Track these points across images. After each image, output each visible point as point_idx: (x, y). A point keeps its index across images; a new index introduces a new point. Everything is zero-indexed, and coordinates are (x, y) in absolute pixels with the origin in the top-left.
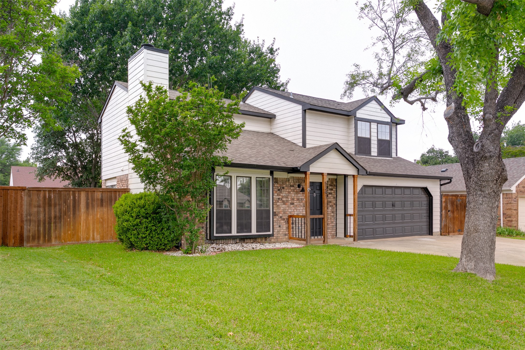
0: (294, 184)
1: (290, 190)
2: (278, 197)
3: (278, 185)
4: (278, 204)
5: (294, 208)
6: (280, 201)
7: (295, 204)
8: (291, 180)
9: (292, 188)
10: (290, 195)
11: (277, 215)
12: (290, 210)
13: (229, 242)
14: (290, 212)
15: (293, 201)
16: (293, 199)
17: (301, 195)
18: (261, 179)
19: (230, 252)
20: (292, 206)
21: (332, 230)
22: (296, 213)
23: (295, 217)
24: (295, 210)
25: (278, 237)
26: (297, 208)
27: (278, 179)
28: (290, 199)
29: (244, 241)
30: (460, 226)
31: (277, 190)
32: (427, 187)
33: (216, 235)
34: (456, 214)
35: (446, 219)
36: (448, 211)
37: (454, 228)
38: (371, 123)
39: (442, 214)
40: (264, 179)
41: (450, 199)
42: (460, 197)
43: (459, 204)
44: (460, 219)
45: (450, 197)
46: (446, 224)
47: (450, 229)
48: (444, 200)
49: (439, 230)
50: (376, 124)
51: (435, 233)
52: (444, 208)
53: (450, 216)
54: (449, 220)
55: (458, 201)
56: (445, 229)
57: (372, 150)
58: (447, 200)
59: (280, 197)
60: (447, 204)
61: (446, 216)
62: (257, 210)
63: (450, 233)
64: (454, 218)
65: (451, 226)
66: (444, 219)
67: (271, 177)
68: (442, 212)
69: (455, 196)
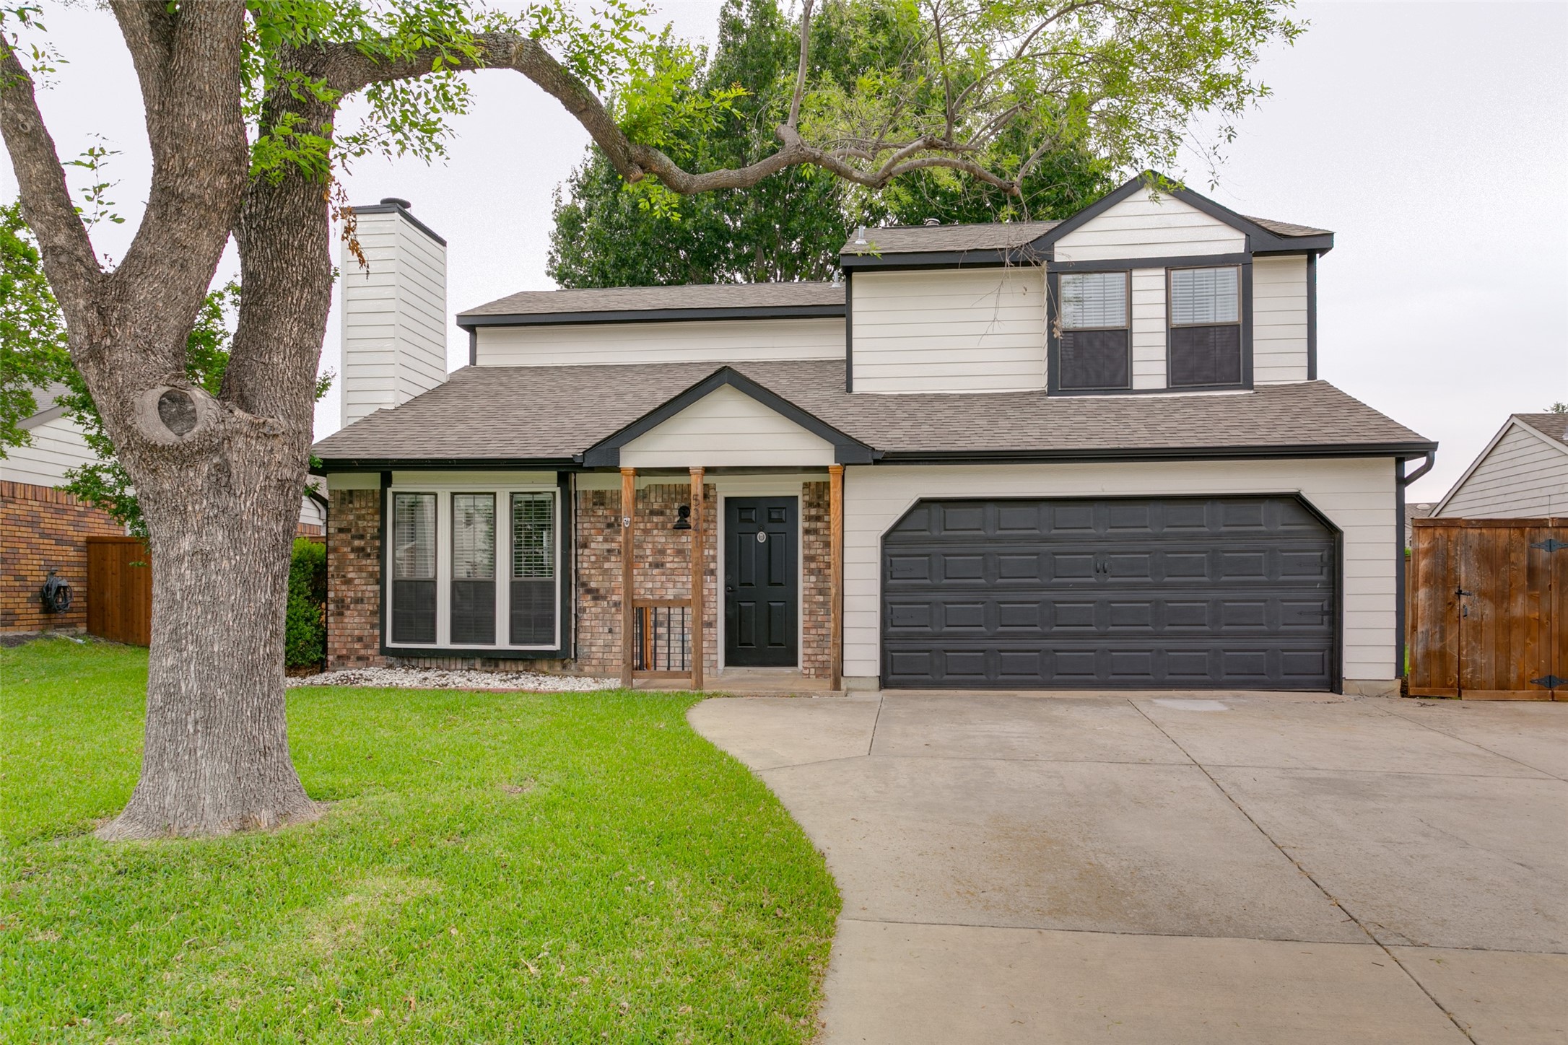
0: (666, 507)
1: (649, 526)
2: (607, 546)
3: (607, 513)
4: (606, 565)
5: (664, 578)
6: (613, 559)
7: (668, 565)
8: (653, 495)
9: (655, 519)
10: (649, 539)
11: (604, 598)
12: (650, 585)
13: (453, 667)
14: (651, 590)
15: (659, 558)
16: (662, 552)
17: (690, 539)
18: (529, 498)
19: (377, 690)
20: (655, 571)
21: (818, 651)
22: (671, 592)
23: (669, 604)
24: (670, 585)
25: (608, 663)
26: (677, 579)
27: (608, 495)
28: (648, 552)
29: (497, 666)
30: (1555, 660)
31: (602, 526)
32: (1303, 493)
33: (390, 644)
34: (1519, 607)
35: (1441, 627)
36: (1453, 592)
37: (1508, 671)
38: (1135, 273)
39: (1413, 605)
40: (538, 498)
41: (1470, 538)
42: (1561, 531)
43: (1549, 561)
44: (1555, 630)
45: (1470, 531)
46: (1444, 647)
47: (1473, 672)
48: (1424, 545)
49: (1390, 672)
50: (1162, 272)
51: (1359, 683)
52: (1427, 581)
53: (1472, 614)
54: (1463, 633)
55: (1539, 547)
56: (1435, 670)
57: (1137, 368)
58: (1451, 546)
59: (614, 546)
60: (1452, 563)
61: (1446, 613)
62: (512, 584)
63: (1471, 689)
64: (1507, 626)
65: (1477, 657)
66: (1428, 626)
67: (558, 491)
68: (1413, 597)
69: (1513, 525)
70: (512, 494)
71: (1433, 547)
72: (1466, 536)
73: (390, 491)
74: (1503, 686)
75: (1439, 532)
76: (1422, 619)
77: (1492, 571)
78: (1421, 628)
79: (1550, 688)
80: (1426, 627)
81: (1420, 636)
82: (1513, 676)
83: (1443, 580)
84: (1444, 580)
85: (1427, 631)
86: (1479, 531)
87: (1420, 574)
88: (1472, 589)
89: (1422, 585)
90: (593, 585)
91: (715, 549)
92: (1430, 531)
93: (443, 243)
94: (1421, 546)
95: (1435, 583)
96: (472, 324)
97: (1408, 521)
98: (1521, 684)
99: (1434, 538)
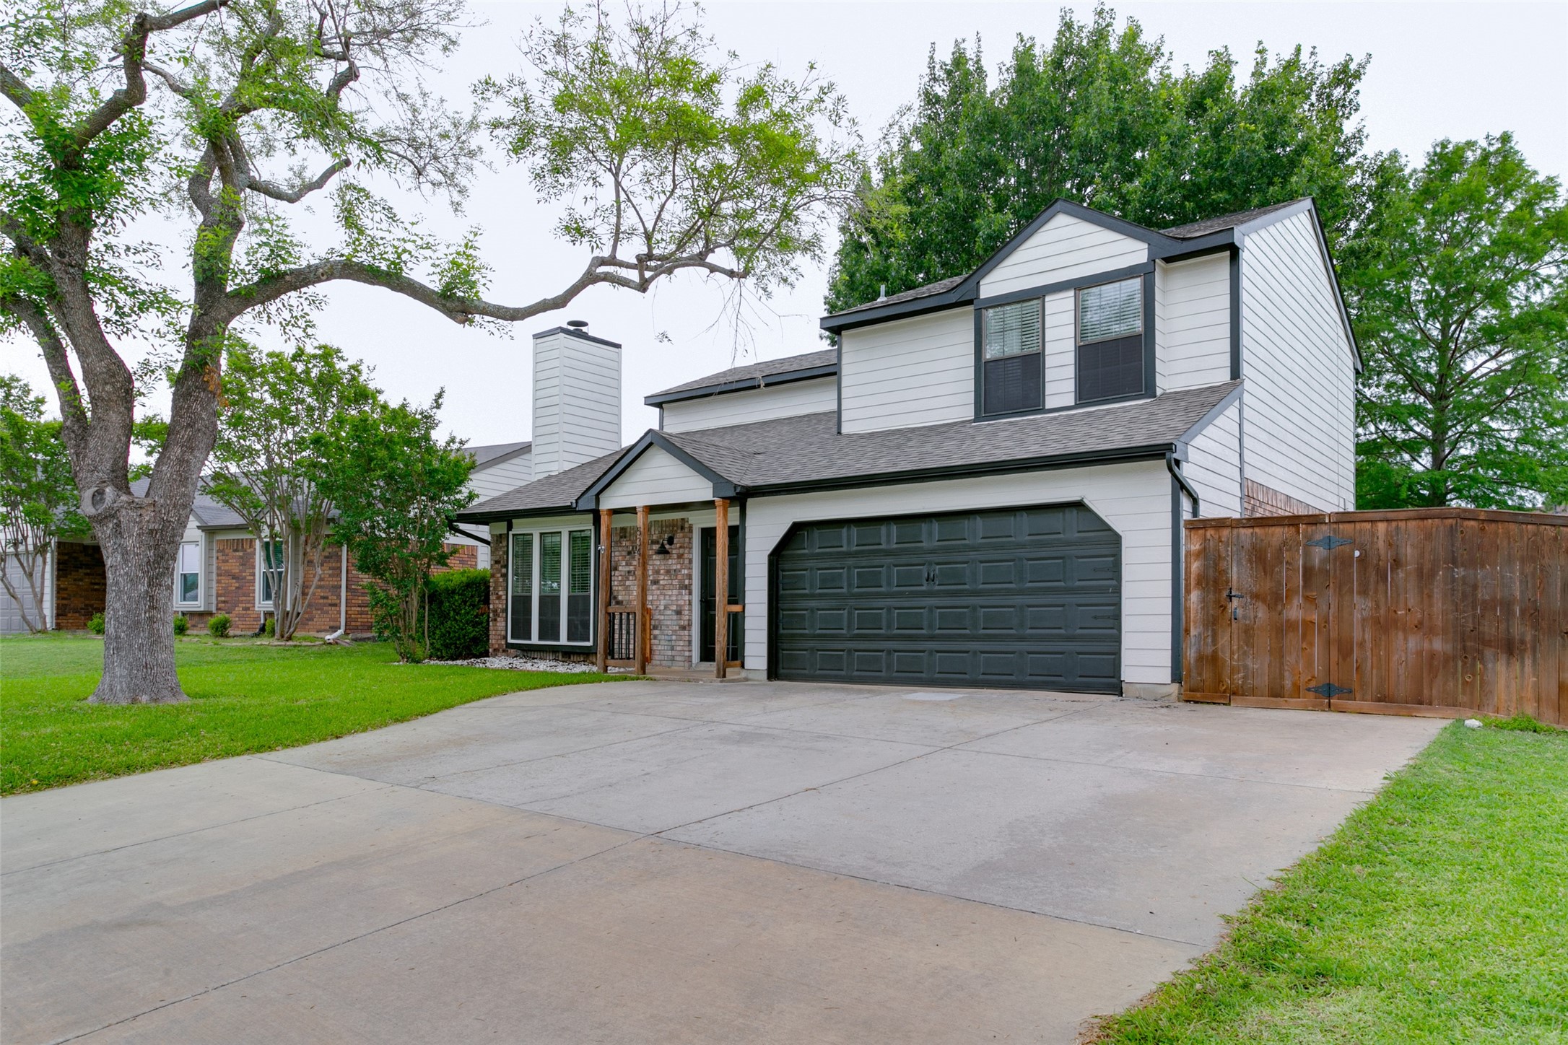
0: (661, 538)
1: (651, 553)
2: (627, 569)
3: (628, 544)
4: (627, 583)
5: (658, 592)
6: (631, 578)
7: (661, 582)
8: (654, 530)
9: (655, 548)
10: (651, 563)
13: (539, 658)
15: (657, 577)
16: (657, 572)
17: (674, 561)
18: (578, 534)
20: (655, 587)
22: (663, 602)
24: (662, 597)
26: (666, 592)
28: (651, 573)
30: (1334, 667)
31: (624, 553)
32: (1086, 501)
33: (510, 641)
34: (1295, 611)
35: (1213, 630)
36: (1225, 593)
37: (1282, 677)
38: (1047, 299)
39: (1186, 608)
40: (583, 534)
41: (1242, 538)
42: (1341, 526)
43: (1325, 561)
44: (1334, 635)
45: (1242, 531)
46: (1215, 652)
47: (1245, 678)
48: (1196, 547)
49: (1165, 676)
50: (1072, 293)
51: (1138, 686)
52: (1199, 583)
53: (1244, 617)
54: (1235, 636)
55: (1317, 544)
56: (1207, 675)
57: (1049, 389)
58: (1222, 547)
59: (632, 568)
60: (1223, 565)
61: (1216, 617)
62: (569, 597)
63: (1243, 695)
64: (1281, 629)
65: (1249, 662)
66: (1201, 629)
67: (592, 528)
68: (1186, 600)
69: (1286, 522)
70: (570, 532)
71: (1205, 548)
72: (1238, 536)
73: (511, 533)
74: (1276, 694)
75: (1210, 532)
76: (1195, 623)
77: (1265, 574)
78: (1193, 632)
79: (1329, 697)
80: (1198, 630)
81: (1193, 640)
82: (1288, 683)
83: (1214, 581)
84: (1216, 582)
85: (1200, 634)
86: (1251, 530)
87: (1193, 576)
88: (1244, 591)
89: (1195, 587)
90: (620, 598)
91: (691, 569)
92: (1201, 532)
93: (618, 346)
94: (1193, 548)
95: (1207, 585)
96: (661, 402)
97: (1182, 524)
98: (1296, 692)
99: (1205, 539)
